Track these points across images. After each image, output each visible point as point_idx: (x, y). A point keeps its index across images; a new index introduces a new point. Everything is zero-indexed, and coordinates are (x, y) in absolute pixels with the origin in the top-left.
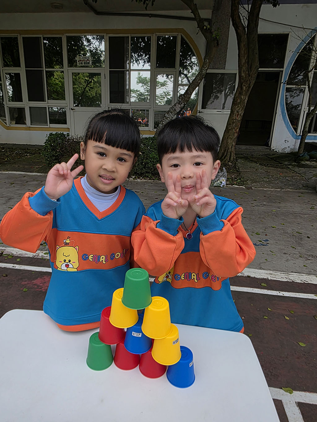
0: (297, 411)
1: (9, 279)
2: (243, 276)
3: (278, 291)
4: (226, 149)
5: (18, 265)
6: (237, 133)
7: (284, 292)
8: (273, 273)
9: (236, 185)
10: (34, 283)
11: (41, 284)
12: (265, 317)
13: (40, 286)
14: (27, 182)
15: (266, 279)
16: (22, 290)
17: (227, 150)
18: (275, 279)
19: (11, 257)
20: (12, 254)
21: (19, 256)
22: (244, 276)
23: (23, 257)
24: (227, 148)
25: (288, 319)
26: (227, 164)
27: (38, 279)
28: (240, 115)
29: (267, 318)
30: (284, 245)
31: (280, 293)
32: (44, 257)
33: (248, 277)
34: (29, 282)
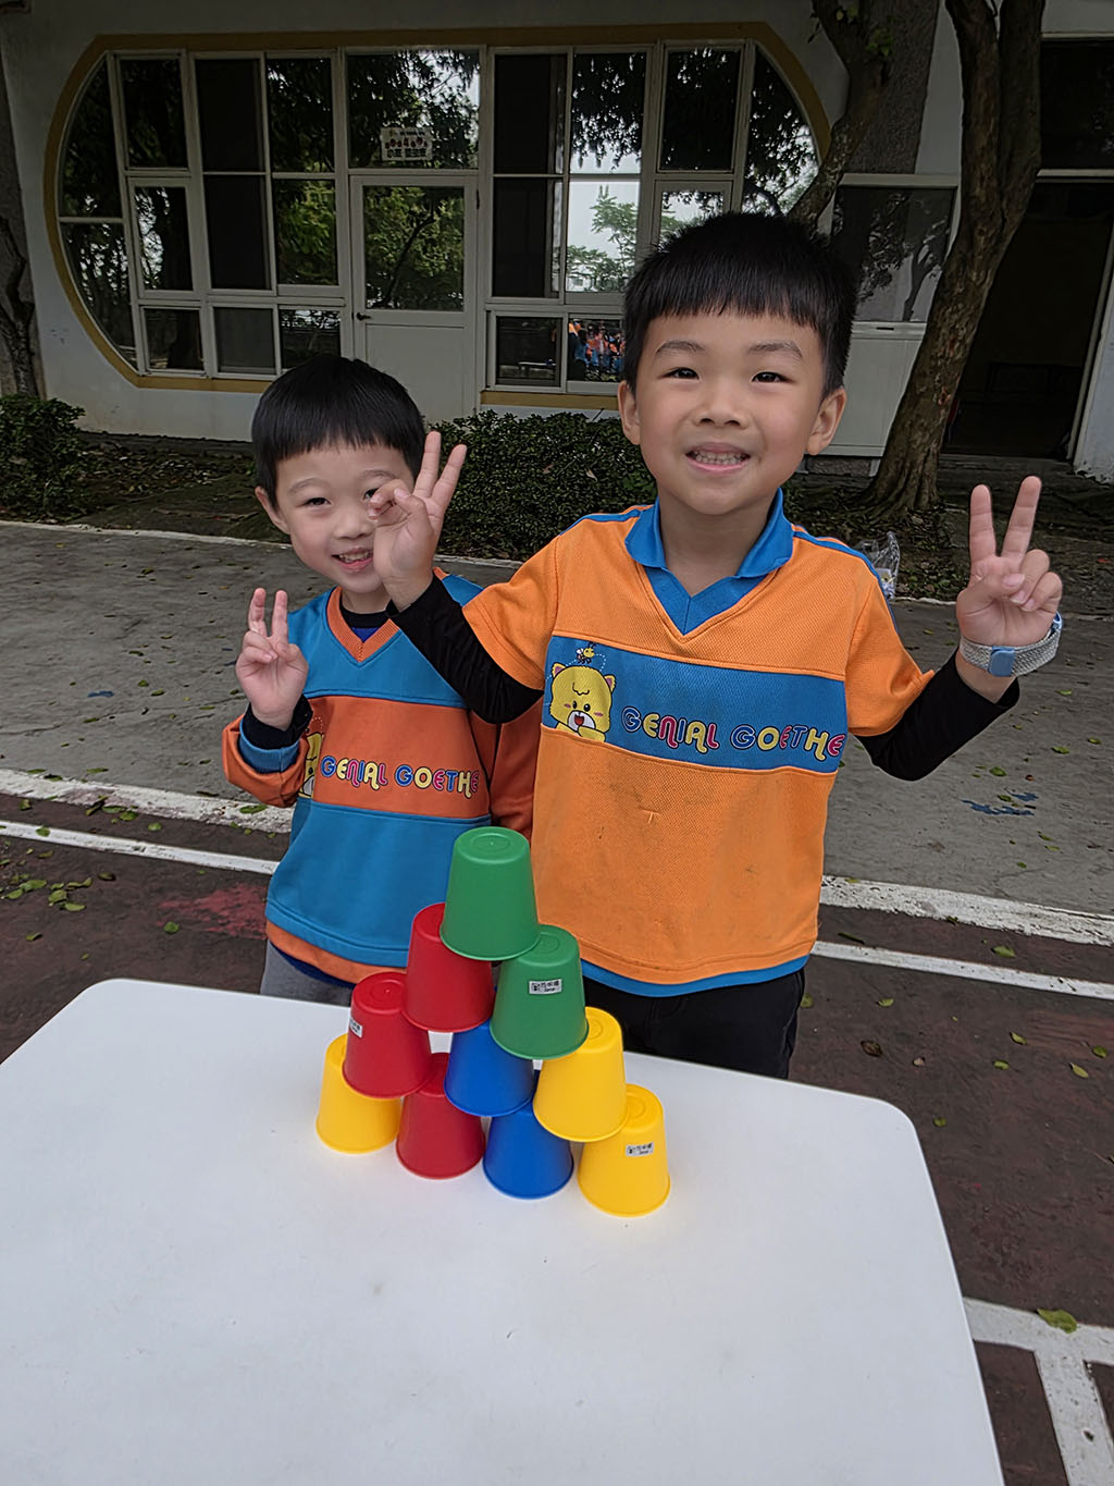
0: (1088, 1392)
1: (118, 889)
2: (931, 918)
3: (1056, 975)
4: (903, 468)
5: (153, 846)
6: (946, 407)
7: (1078, 982)
8: (1042, 912)
9: (933, 596)
10: (203, 908)
11: (223, 909)
12: (998, 1064)
13: (221, 917)
14: (198, 567)
15: (1014, 931)
16: (163, 927)
17: (906, 471)
18: (1048, 934)
19: (130, 818)
20: (136, 808)
21: (156, 814)
22: (936, 916)
23: (170, 819)
24: (908, 464)
25: (1084, 1074)
26: (904, 521)
27: (217, 892)
28: (962, 342)
29: (1005, 1066)
30: (1094, 817)
31: (1061, 982)
32: (241, 821)
33: (950, 920)
34: (187, 903)
